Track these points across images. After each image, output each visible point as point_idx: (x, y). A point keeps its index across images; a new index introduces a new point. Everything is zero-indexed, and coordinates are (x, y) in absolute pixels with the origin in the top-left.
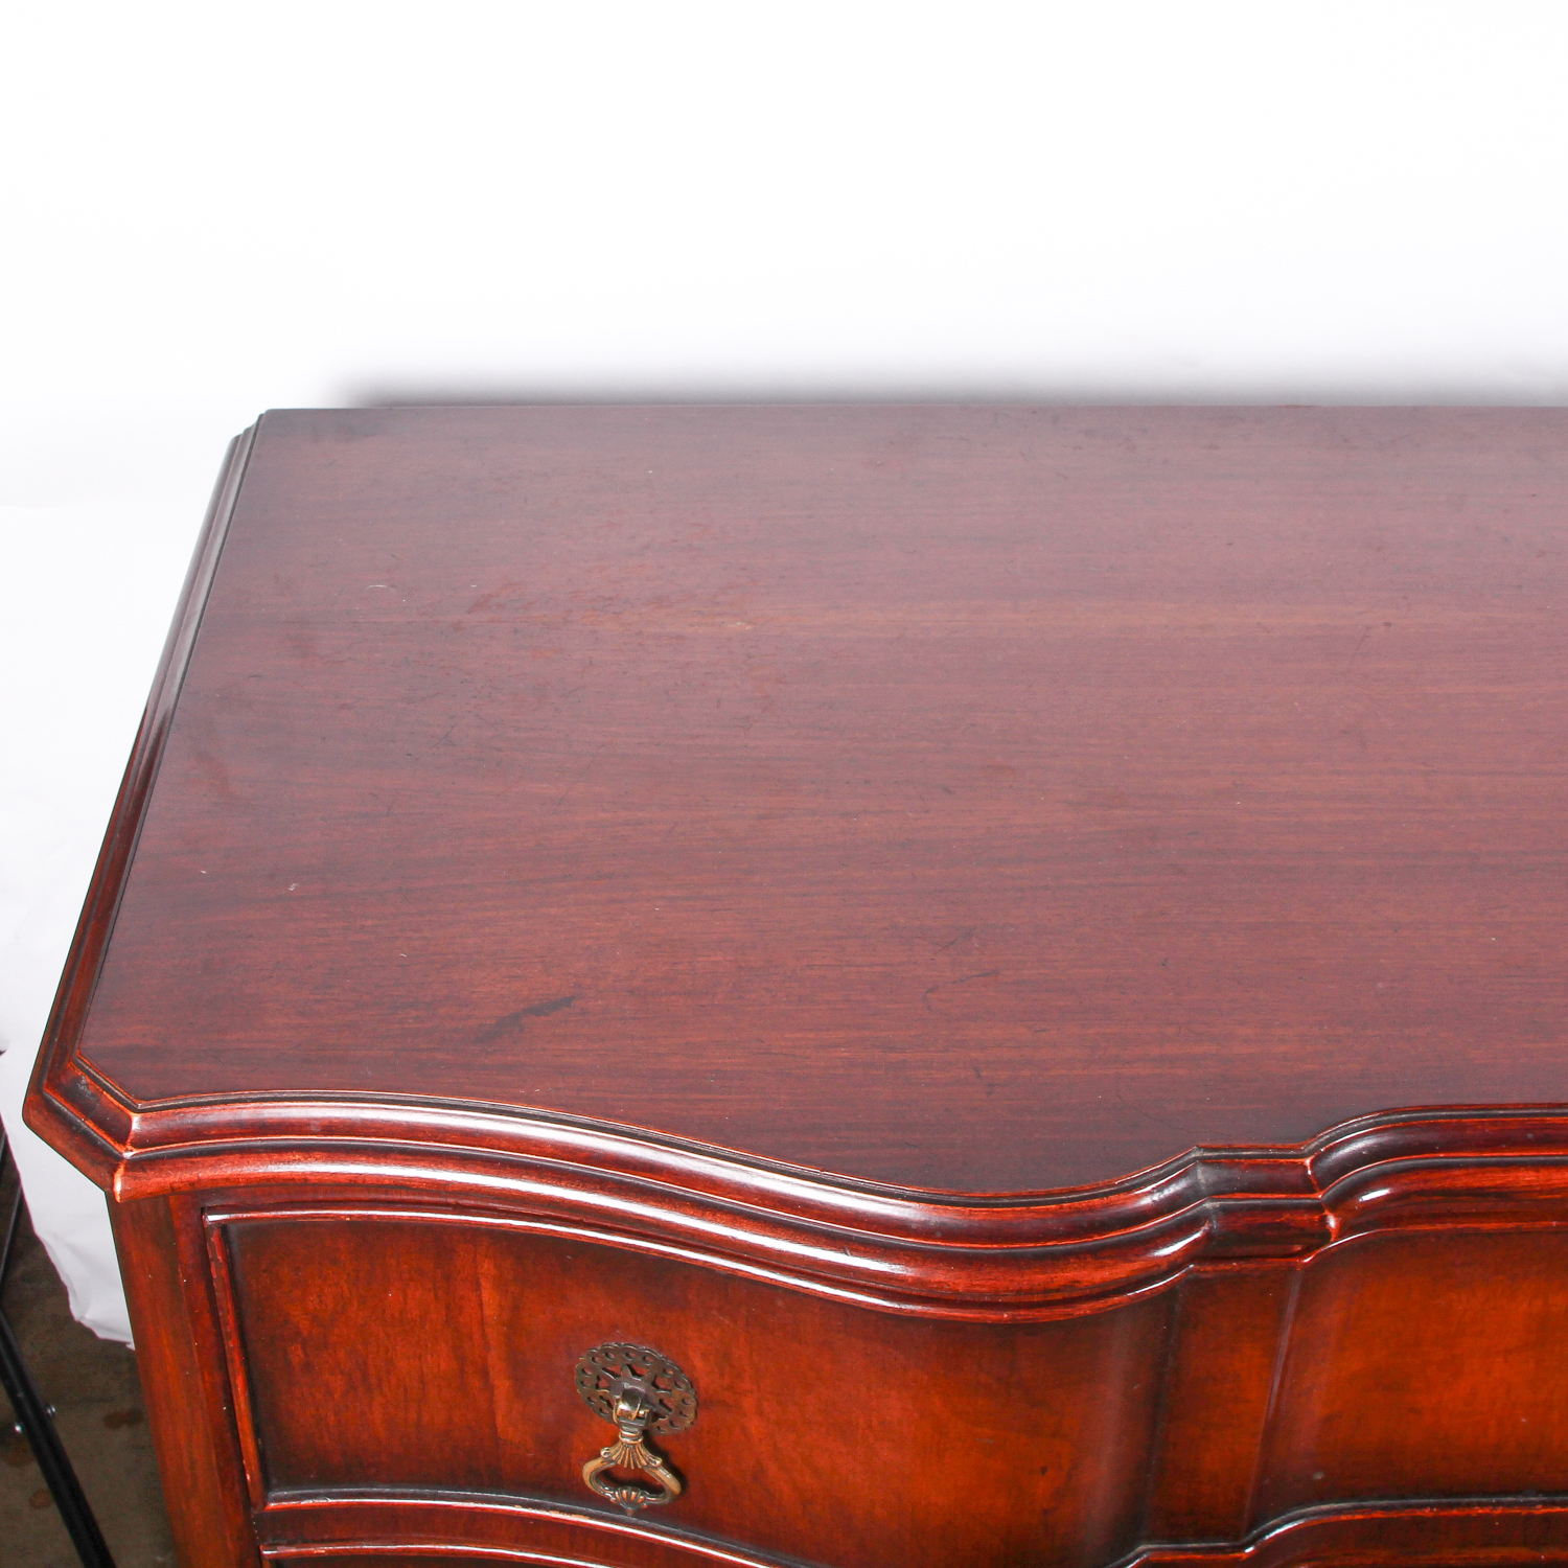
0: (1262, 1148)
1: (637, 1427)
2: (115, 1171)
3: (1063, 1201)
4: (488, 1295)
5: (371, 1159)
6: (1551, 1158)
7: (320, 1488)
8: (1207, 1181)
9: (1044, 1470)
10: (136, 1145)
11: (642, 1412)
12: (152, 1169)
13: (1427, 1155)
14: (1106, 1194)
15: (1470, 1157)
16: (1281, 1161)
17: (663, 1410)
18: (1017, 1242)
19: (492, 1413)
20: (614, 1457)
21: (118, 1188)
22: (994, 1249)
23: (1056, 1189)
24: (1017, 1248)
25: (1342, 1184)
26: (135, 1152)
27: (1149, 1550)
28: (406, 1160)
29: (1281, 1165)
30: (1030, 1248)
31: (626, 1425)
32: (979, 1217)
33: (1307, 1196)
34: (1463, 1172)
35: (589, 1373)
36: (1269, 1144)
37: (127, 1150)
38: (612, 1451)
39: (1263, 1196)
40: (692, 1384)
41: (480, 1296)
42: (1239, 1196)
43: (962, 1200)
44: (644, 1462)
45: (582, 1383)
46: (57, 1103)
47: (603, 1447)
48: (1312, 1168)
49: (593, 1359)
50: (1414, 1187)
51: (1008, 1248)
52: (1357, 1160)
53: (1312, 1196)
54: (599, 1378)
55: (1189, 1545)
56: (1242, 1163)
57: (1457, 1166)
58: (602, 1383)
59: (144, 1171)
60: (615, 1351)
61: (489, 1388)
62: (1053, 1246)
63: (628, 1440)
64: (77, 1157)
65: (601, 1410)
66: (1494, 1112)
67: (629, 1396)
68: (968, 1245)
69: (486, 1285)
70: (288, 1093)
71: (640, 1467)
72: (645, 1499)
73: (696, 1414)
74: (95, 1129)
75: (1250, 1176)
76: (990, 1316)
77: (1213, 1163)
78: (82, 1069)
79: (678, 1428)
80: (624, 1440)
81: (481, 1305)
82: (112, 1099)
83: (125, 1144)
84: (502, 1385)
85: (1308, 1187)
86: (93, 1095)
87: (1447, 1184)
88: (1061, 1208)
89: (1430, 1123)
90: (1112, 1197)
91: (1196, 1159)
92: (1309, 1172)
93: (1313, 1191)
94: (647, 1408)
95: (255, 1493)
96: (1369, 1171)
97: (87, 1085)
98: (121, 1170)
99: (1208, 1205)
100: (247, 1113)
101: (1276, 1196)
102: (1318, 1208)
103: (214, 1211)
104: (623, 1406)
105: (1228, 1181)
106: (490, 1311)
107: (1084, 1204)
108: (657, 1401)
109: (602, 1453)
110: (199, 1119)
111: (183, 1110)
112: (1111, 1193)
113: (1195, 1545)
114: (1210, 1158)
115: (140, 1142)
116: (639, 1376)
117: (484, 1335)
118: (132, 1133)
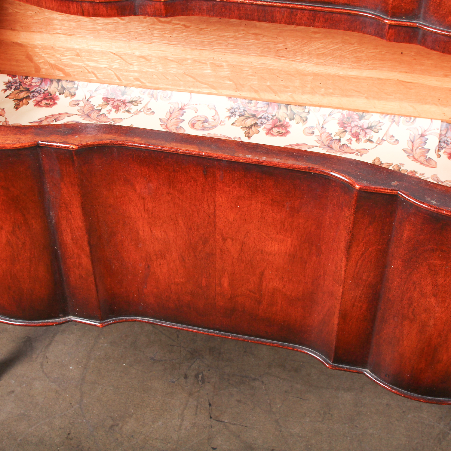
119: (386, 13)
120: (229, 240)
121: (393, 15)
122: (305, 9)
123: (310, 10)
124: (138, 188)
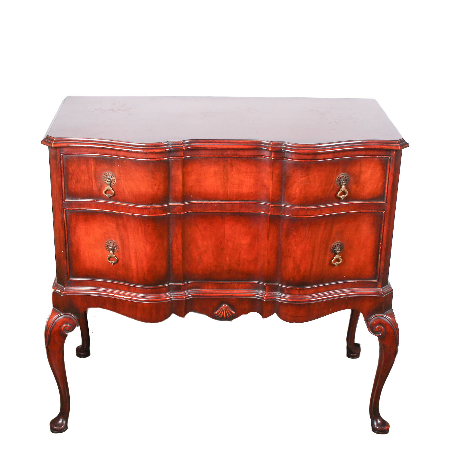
2: (52, 144)
4: (92, 167)
9: (155, 185)
10: (54, 141)
19: (93, 186)
46: (45, 140)
49: (104, 175)
58: (105, 178)
60: (107, 173)
61: (92, 181)
62: (152, 148)
63: (108, 186)
65: (105, 182)
69: (92, 165)
71: (109, 190)
73: (116, 181)
76: (147, 160)
79: (114, 184)
84: (94, 180)
86: (49, 138)
94: (110, 180)
95: (64, 198)
103: (62, 153)
104: (108, 180)
106: (93, 169)
109: (105, 188)
116: (110, 176)
117: (92, 173)
119: (269, 202)
120: (229, 242)
121: (272, 203)
122: (238, 204)
123: (240, 204)
124: (199, 227)
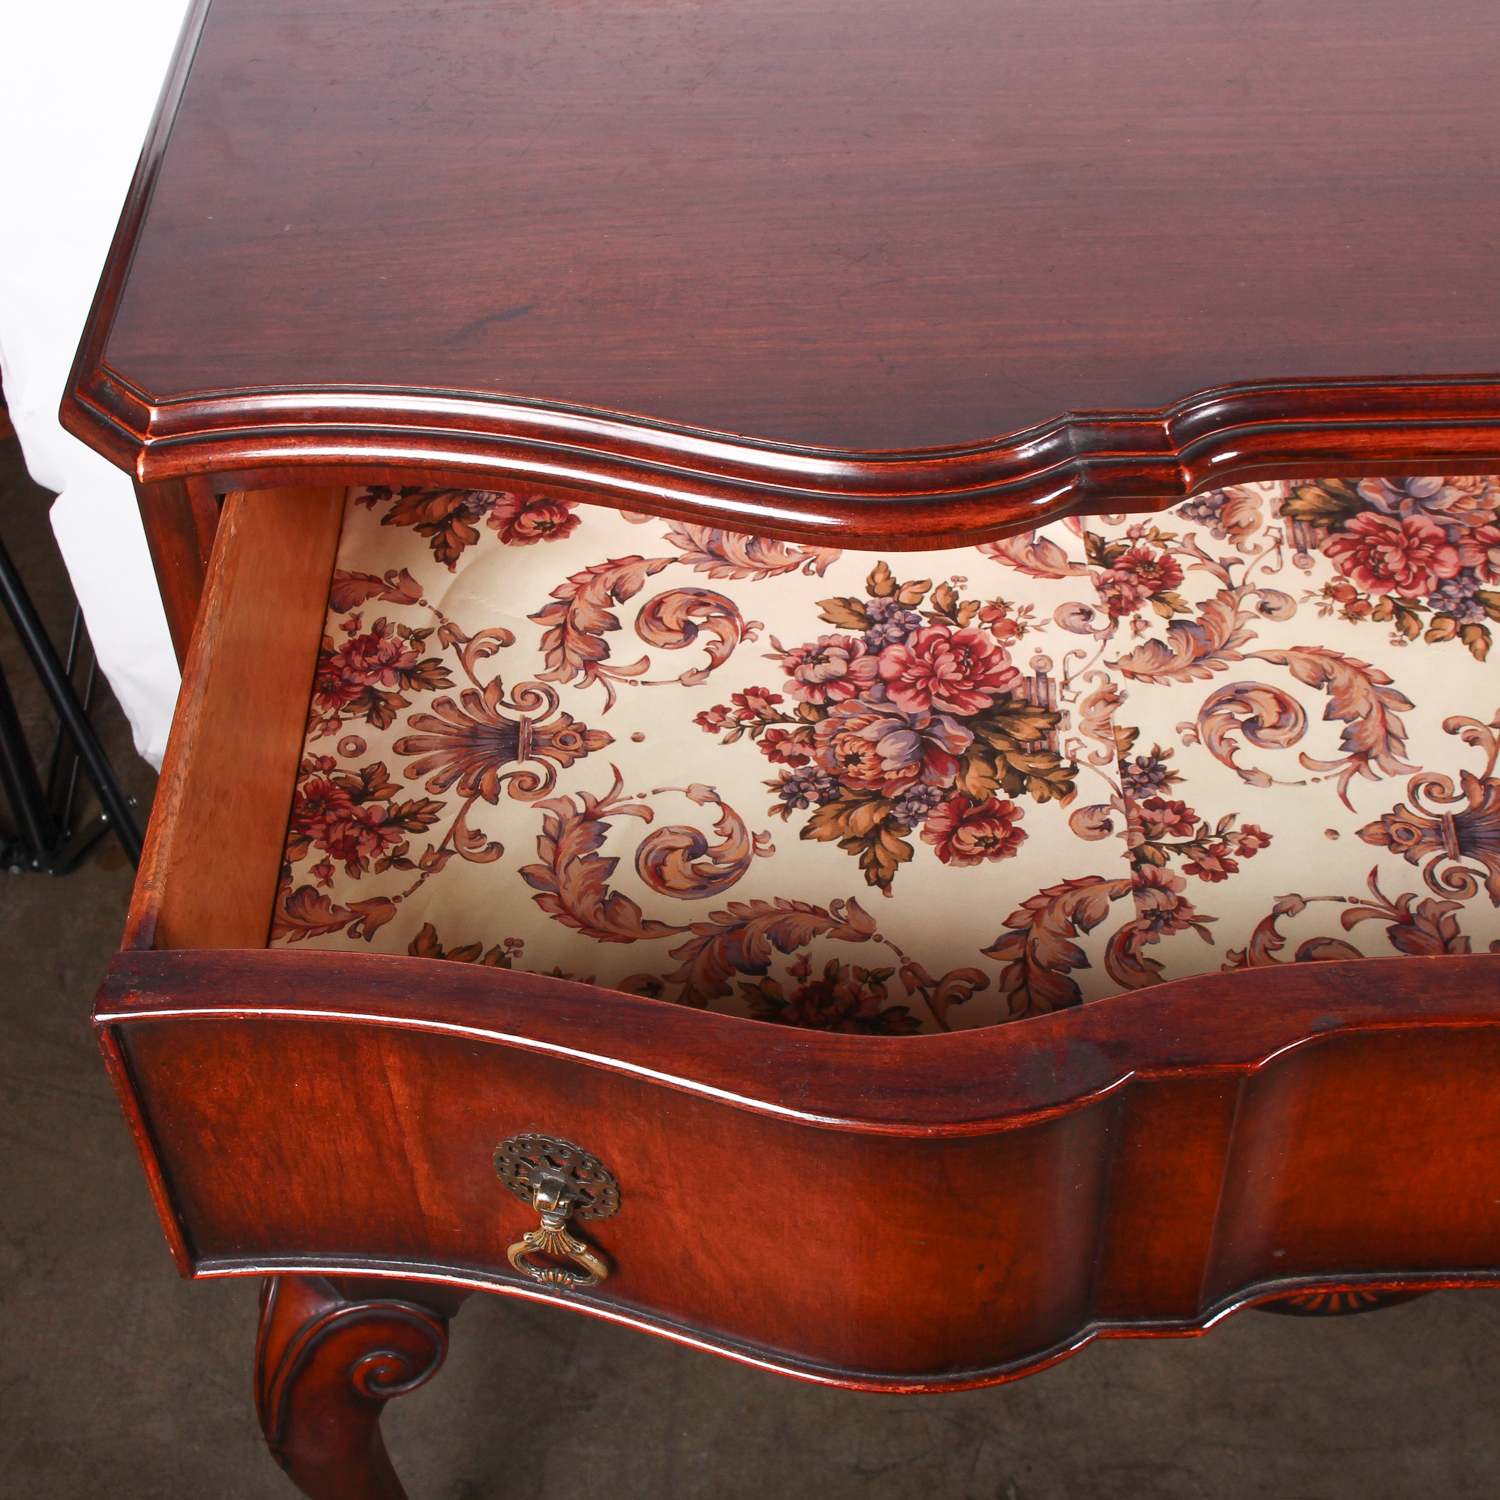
0: (1125, 413)
1: (558, 1216)
2: (138, 455)
3: (950, 456)
4: (396, 1084)
5: (356, 441)
6: (1384, 423)
7: (249, 1257)
8: (1077, 442)
9: (981, 1267)
10: (155, 433)
11: (562, 1203)
12: (169, 454)
13: (1273, 421)
14: (987, 451)
15: (1312, 422)
16: (1142, 423)
17: (585, 1199)
18: (909, 491)
19: (414, 1192)
20: (537, 1243)
21: (141, 470)
22: (888, 497)
23: (942, 446)
24: (908, 496)
25: (1197, 444)
26: (154, 439)
27: (1100, 1328)
28: (386, 441)
29: (1142, 427)
30: (920, 496)
31: (547, 1214)
32: (874, 471)
33: (1166, 453)
34: (1306, 435)
35: (508, 1160)
36: (1132, 410)
37: (147, 439)
38: (535, 1235)
39: (1126, 454)
40: (612, 1176)
41: (389, 1086)
42: (1105, 454)
43: (864, 456)
44: (567, 1248)
45: (502, 1169)
46: (87, 405)
47: (525, 1232)
48: (1169, 430)
49: (510, 1149)
50: (1262, 448)
51: (901, 497)
52: (1210, 424)
53: (1169, 453)
54: (518, 1166)
55: (1142, 1323)
56: (1107, 426)
57: (1300, 430)
58: (522, 1171)
59: (162, 455)
60: (531, 1142)
61: (410, 1171)
62: (940, 494)
63: (550, 1228)
64: (105, 448)
65: (523, 1195)
66: (1335, 384)
67: (547, 1187)
68: (866, 495)
70: (283, 387)
71: (563, 1253)
72: (572, 1281)
73: (619, 1203)
74: (120, 423)
75: (1115, 436)
77: (1082, 426)
78: (107, 374)
79: (601, 1214)
80: (546, 1227)
81: (391, 1095)
82: (133, 397)
83: (145, 433)
84: (422, 1169)
85: (1165, 444)
86: (117, 396)
87: (1291, 445)
88: (947, 462)
89: (1276, 393)
90: (992, 453)
91: (1067, 423)
92: (1167, 433)
93: (1170, 449)
94: (567, 1198)
96: (1222, 435)
97: (111, 387)
98: (143, 455)
99: (1078, 462)
100: (248, 404)
101: (1137, 454)
102: (1175, 464)
104: (542, 1197)
105: (1096, 441)
106: (401, 1100)
107: (967, 458)
108: (577, 1191)
109: (526, 1237)
110: (208, 410)
111: (193, 404)
112: (991, 450)
113: (1148, 1323)
114: (1080, 422)
115: (158, 430)
116: (558, 1166)
117: (397, 1122)
118: (151, 424)
